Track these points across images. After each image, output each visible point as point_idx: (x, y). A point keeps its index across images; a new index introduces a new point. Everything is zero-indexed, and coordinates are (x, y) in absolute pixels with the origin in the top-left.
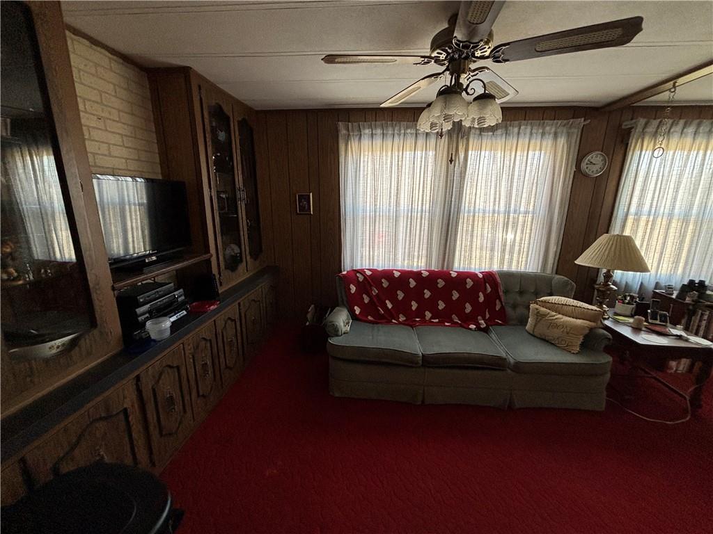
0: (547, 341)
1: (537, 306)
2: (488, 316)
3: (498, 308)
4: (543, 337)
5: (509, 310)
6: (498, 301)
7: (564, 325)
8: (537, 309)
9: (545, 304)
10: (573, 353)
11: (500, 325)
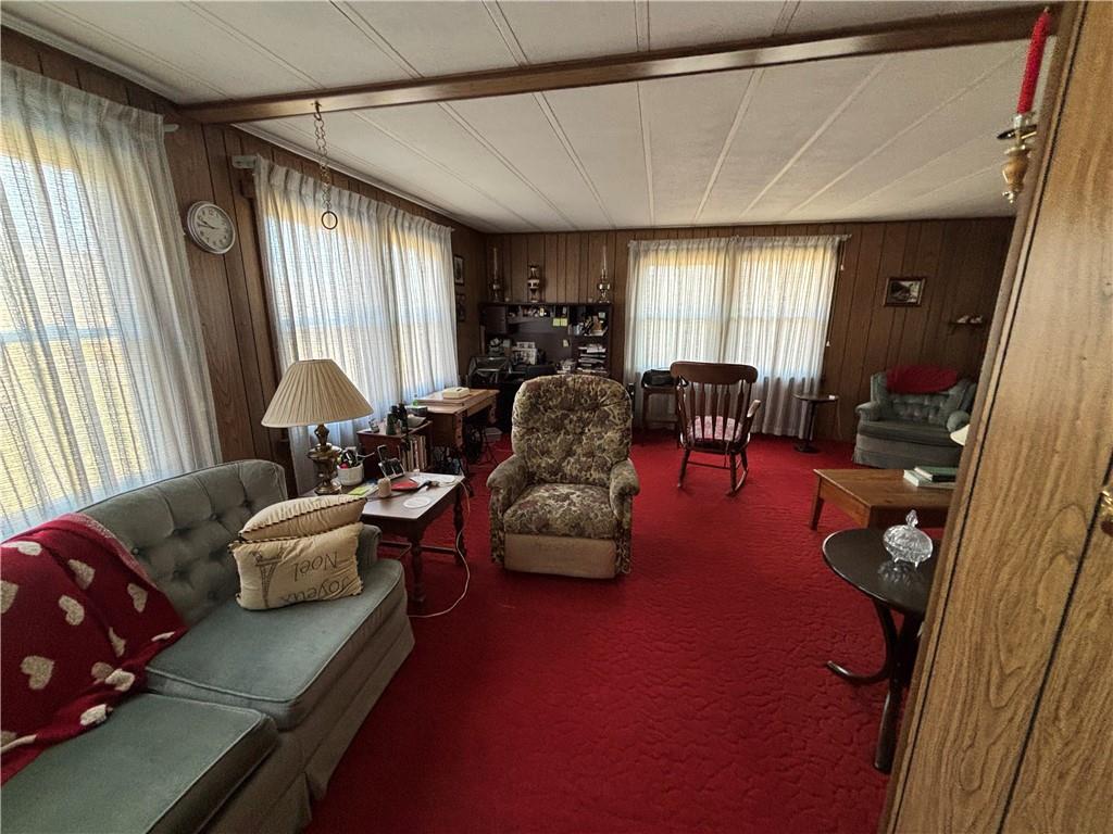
0: (304, 602)
1: (252, 547)
2: (120, 645)
3: (140, 604)
4: (292, 600)
5: (175, 591)
6: (132, 589)
7: (322, 557)
8: (254, 553)
9: (261, 533)
10: (358, 594)
11: (173, 641)
